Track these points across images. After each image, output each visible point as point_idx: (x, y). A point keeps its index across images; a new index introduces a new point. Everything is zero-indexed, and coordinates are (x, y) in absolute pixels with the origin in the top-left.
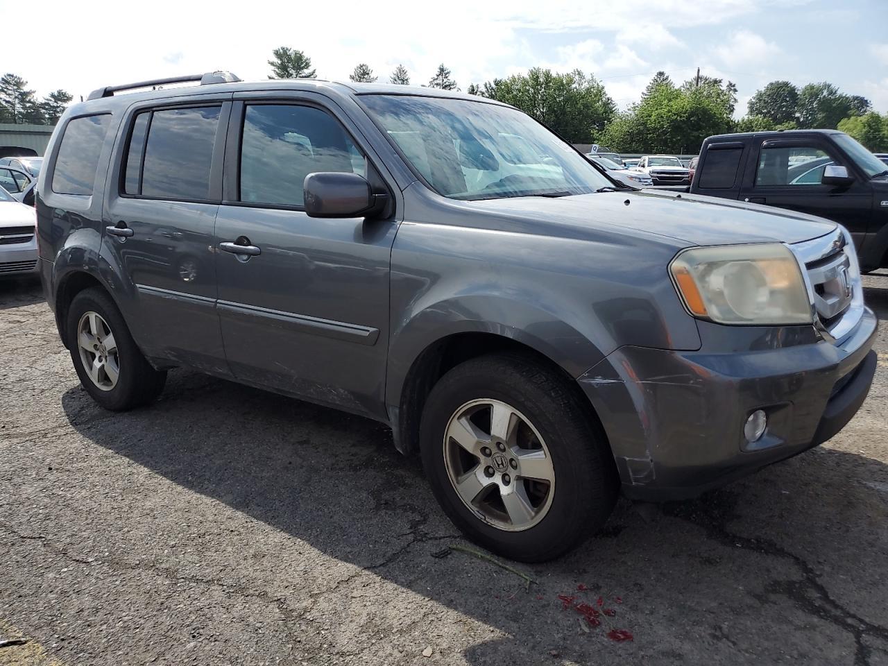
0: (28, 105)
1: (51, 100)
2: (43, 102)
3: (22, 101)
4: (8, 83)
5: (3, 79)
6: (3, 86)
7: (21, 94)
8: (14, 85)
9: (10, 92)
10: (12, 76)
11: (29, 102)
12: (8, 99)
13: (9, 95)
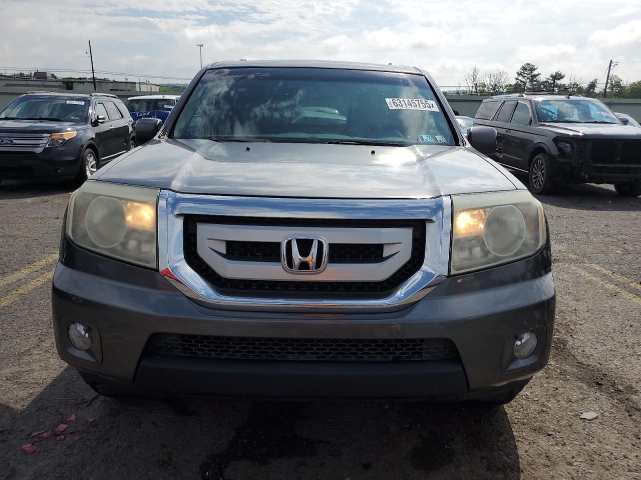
0: (535, 83)
1: (550, 79)
2: (544, 81)
3: (532, 81)
4: (526, 69)
5: (523, 67)
6: (522, 71)
7: (532, 76)
8: (529, 70)
9: (525, 75)
10: (529, 64)
11: (536, 81)
12: (522, 80)
13: (524, 77)
